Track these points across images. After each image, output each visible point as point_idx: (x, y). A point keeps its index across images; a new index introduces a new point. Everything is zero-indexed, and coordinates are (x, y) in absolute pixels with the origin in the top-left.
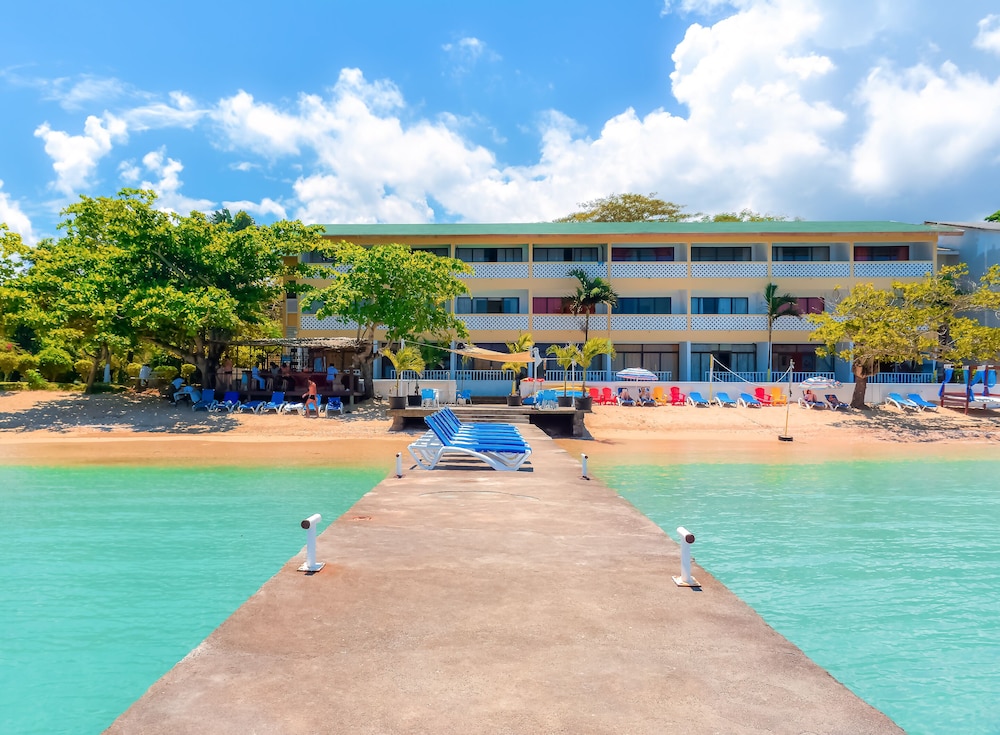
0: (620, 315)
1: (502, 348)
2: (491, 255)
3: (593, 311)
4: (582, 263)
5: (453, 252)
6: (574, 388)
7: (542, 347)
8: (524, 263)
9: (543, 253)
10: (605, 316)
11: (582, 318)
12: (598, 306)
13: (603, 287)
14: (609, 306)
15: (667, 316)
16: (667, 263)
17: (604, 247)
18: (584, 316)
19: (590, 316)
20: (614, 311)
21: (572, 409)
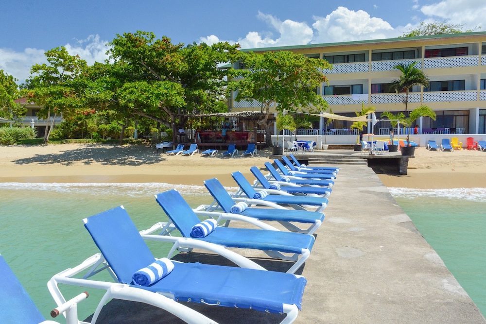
0: (429, 93)
1: (353, 115)
2: (346, 58)
3: (411, 91)
4: (404, 60)
5: (321, 57)
6: (399, 139)
7: (378, 115)
8: (366, 62)
9: (379, 56)
10: (419, 94)
11: (404, 95)
12: (414, 86)
13: (418, 74)
14: (422, 87)
15: (463, 92)
16: (464, 57)
17: (419, 49)
18: (405, 94)
19: (409, 93)
20: (426, 90)
21: (399, 153)
